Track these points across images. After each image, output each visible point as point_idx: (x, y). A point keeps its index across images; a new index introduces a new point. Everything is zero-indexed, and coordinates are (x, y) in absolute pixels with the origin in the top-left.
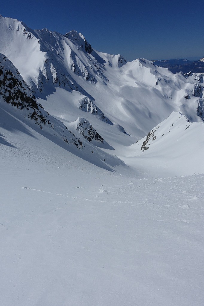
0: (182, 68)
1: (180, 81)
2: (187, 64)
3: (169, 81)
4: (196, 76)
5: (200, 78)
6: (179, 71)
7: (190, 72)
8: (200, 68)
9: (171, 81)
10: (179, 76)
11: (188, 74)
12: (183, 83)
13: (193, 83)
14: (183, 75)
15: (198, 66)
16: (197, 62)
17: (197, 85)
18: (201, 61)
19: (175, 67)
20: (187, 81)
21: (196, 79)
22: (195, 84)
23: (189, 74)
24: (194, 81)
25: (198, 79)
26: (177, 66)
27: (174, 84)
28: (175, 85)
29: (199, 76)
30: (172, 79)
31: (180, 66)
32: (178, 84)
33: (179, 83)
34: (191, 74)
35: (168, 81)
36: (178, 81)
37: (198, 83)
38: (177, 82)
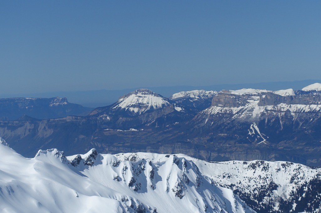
0: (50, 132)
1: (57, 186)
2: (68, 119)
3: (11, 190)
4: (116, 164)
5: (133, 174)
6: (46, 146)
7: (90, 152)
8: (123, 133)
9: (19, 186)
10: (49, 166)
11: (85, 156)
12: (70, 196)
13: (111, 195)
14: (65, 161)
15: (113, 124)
16: (107, 109)
17: (129, 204)
18: (123, 105)
19: (19, 131)
20: (87, 185)
21: (118, 179)
22: (119, 197)
23: (89, 159)
24: (113, 185)
25: (129, 180)
26: (28, 126)
27: (34, 202)
28: (40, 204)
29: (129, 167)
30: (25, 180)
31: (42, 126)
32: (53, 201)
33: (54, 195)
34: (95, 159)
35: (5, 191)
36: (49, 186)
37: (129, 193)
38: (45, 192)
